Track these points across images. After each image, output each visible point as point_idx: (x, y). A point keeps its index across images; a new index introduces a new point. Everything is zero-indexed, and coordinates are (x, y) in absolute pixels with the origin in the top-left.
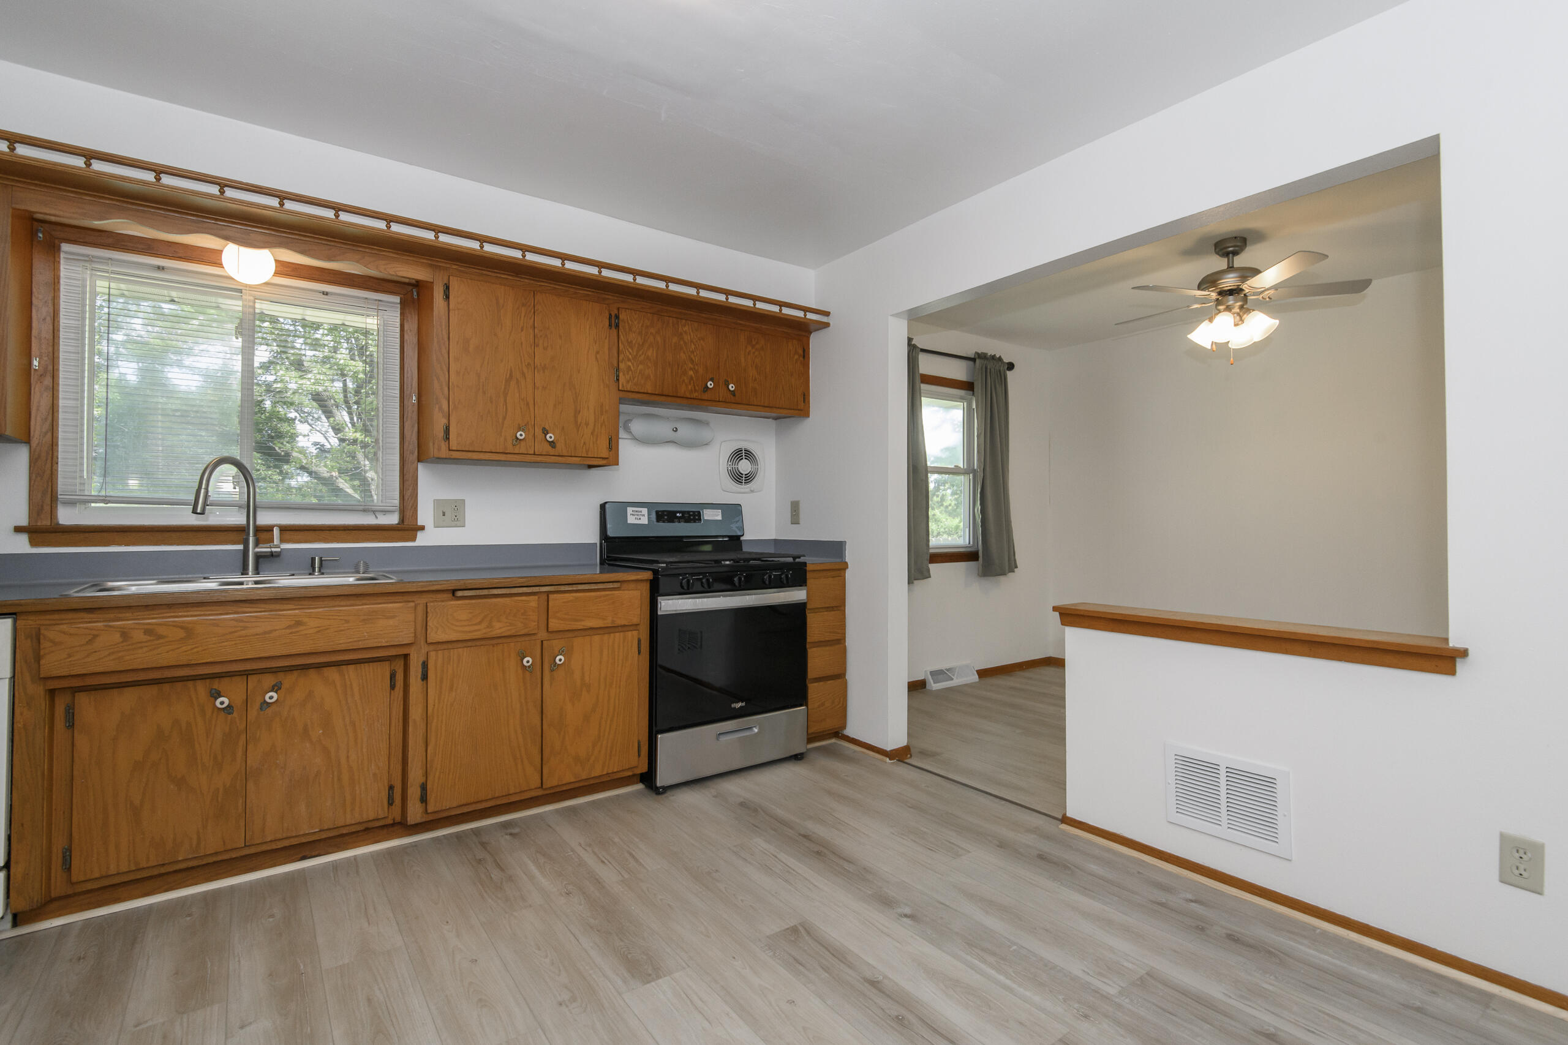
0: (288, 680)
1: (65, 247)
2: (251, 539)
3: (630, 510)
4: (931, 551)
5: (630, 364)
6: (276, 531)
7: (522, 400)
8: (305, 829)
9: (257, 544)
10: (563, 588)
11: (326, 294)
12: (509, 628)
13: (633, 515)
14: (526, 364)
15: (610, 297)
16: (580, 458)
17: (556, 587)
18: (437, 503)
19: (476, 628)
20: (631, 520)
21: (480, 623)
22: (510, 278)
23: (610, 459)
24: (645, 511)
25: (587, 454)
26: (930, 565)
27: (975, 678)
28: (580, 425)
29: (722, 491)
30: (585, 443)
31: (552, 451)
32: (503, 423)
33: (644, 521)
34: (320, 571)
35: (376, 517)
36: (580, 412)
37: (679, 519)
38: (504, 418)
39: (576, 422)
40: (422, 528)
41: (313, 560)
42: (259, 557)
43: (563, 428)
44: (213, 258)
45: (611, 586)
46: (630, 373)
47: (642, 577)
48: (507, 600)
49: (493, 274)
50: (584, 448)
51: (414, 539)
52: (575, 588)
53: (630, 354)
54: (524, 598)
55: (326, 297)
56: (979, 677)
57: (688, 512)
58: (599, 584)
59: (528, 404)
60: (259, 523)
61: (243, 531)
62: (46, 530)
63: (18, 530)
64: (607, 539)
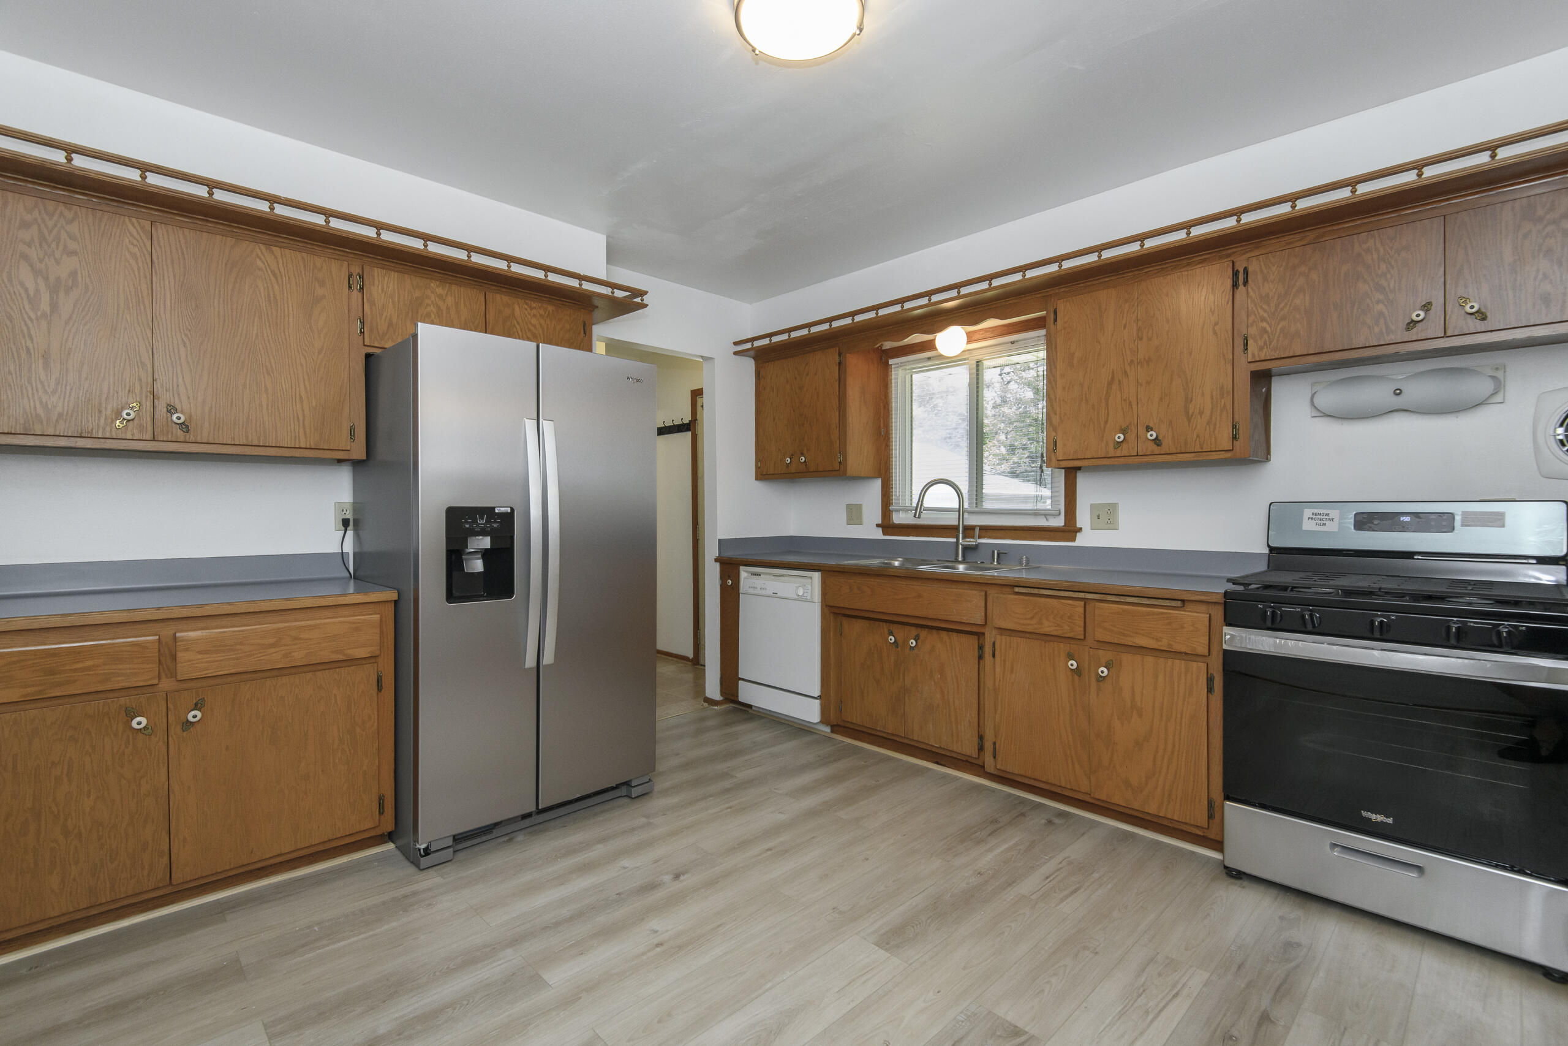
0: (923, 633)
1: (891, 362)
2: (961, 535)
3: (1308, 513)
5: (1265, 325)
6: (977, 530)
7: (1124, 400)
8: (932, 742)
9: (964, 538)
10: (1109, 598)
11: (1013, 343)
12: (1056, 628)
13: (1312, 519)
14: (1129, 361)
15: (1234, 250)
16: (1193, 455)
17: (1102, 595)
18: (1093, 507)
19: (1029, 622)
20: (1306, 525)
21: (1031, 618)
22: (1112, 278)
23: (1237, 451)
24: (1333, 512)
25: (1202, 448)
28: (1192, 416)
29: (1542, 478)
30: (1198, 436)
31: (1157, 450)
32: (1105, 428)
33: (1331, 527)
34: (997, 561)
35: (1047, 519)
36: (1191, 401)
37: (1399, 526)
38: (1106, 422)
39: (1187, 412)
40: (1080, 530)
41: (993, 552)
42: (966, 549)
43: (1171, 422)
44: (930, 346)
45: (1167, 603)
46: (1266, 336)
47: (1206, 598)
48: (1054, 602)
49: (1097, 282)
50: (1197, 442)
51: (1074, 540)
52: (1122, 599)
53: (1265, 311)
54: (1070, 602)
55: (1013, 345)
57: (1426, 515)
58: (1143, 599)
59: (1130, 404)
60: (966, 523)
61: (955, 529)
62: (887, 526)
63: (878, 525)
64: (1272, 549)
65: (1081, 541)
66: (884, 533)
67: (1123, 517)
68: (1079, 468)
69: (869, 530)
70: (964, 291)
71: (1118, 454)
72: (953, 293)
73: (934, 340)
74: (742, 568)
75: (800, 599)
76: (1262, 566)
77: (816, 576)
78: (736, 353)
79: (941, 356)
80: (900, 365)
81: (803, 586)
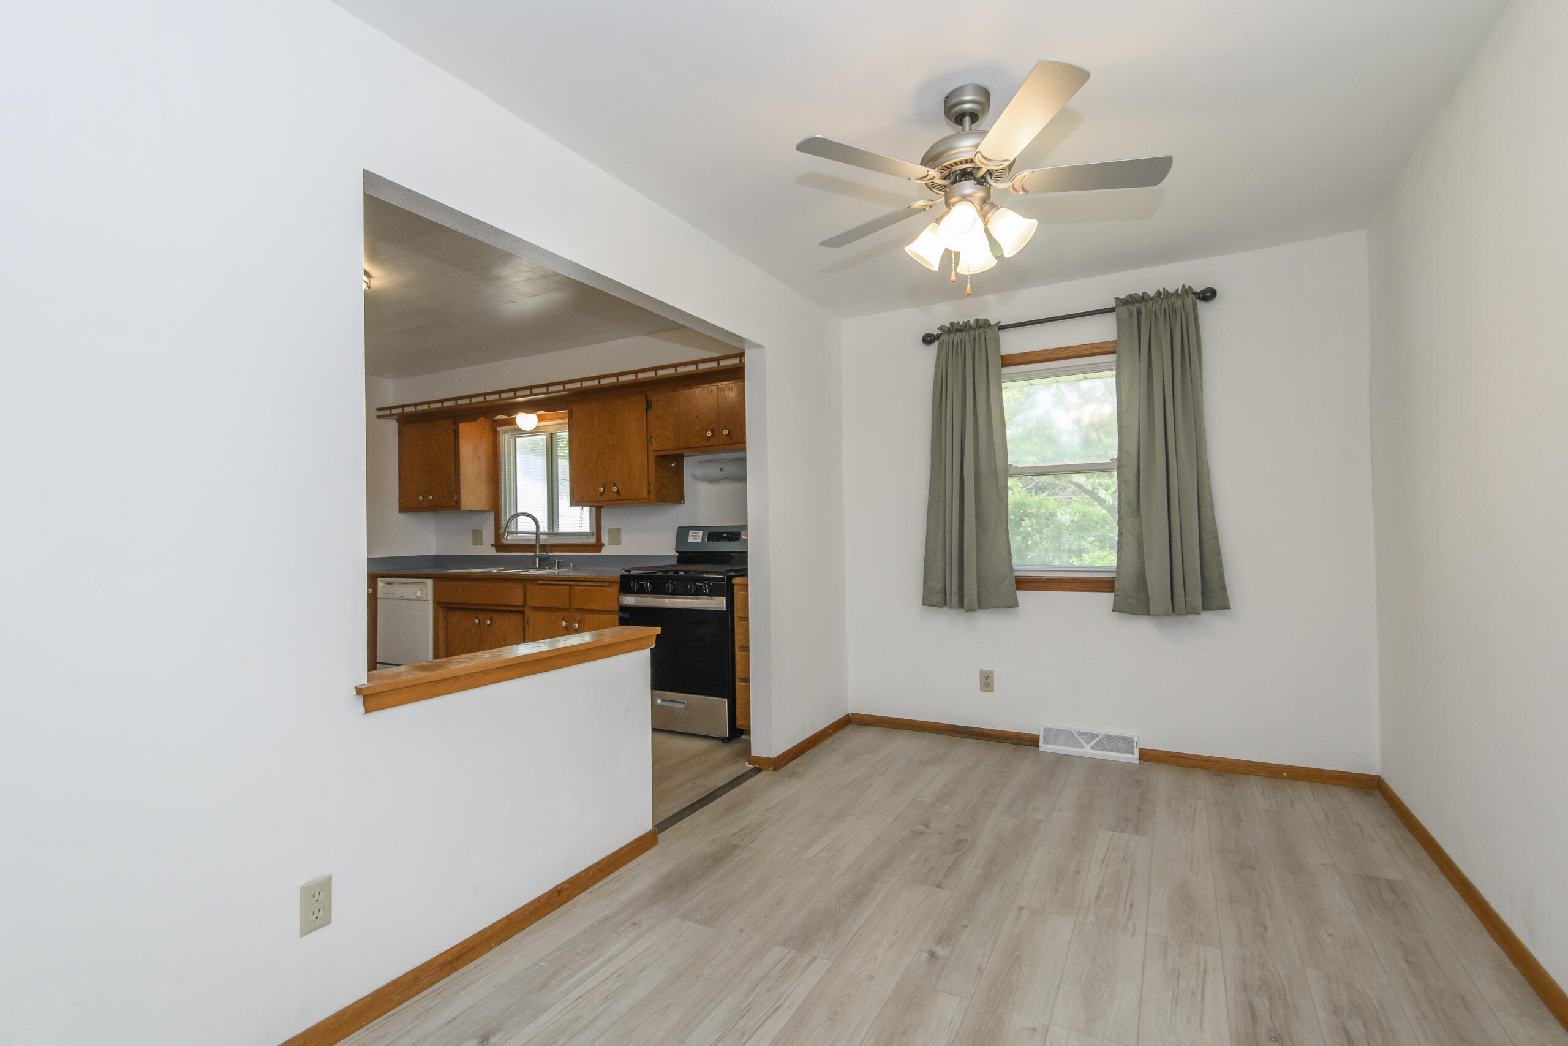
0: (495, 616)
1: (499, 429)
2: (538, 550)
3: (691, 532)
4: (1017, 574)
6: (548, 547)
7: (604, 468)
9: (540, 552)
10: (580, 583)
12: (557, 603)
13: (694, 536)
14: (605, 445)
15: (645, 389)
16: (633, 500)
17: (576, 582)
18: (610, 531)
19: (544, 601)
20: (691, 540)
21: (545, 599)
23: (678, 497)
24: (700, 533)
25: (637, 497)
26: (1017, 592)
27: (1134, 758)
28: (632, 479)
30: (635, 490)
31: (619, 497)
32: (596, 483)
33: (699, 540)
35: (587, 539)
36: (631, 472)
37: (725, 539)
38: (596, 480)
39: (630, 476)
40: (604, 544)
41: (555, 561)
43: (623, 481)
44: (512, 422)
48: (556, 588)
50: (635, 493)
51: (600, 551)
52: (585, 583)
54: (563, 587)
56: (1140, 758)
57: (732, 533)
58: (594, 582)
59: (606, 470)
60: (541, 543)
61: (534, 546)
62: (499, 546)
63: (492, 545)
64: (680, 553)
65: (605, 552)
66: (497, 551)
67: (624, 538)
68: (602, 507)
69: (487, 549)
70: (551, 389)
71: (602, 499)
72: (544, 390)
73: (516, 417)
74: (379, 579)
75: (419, 599)
76: (674, 562)
77: (430, 582)
78: (378, 417)
79: (519, 430)
80: (506, 432)
81: (421, 590)
